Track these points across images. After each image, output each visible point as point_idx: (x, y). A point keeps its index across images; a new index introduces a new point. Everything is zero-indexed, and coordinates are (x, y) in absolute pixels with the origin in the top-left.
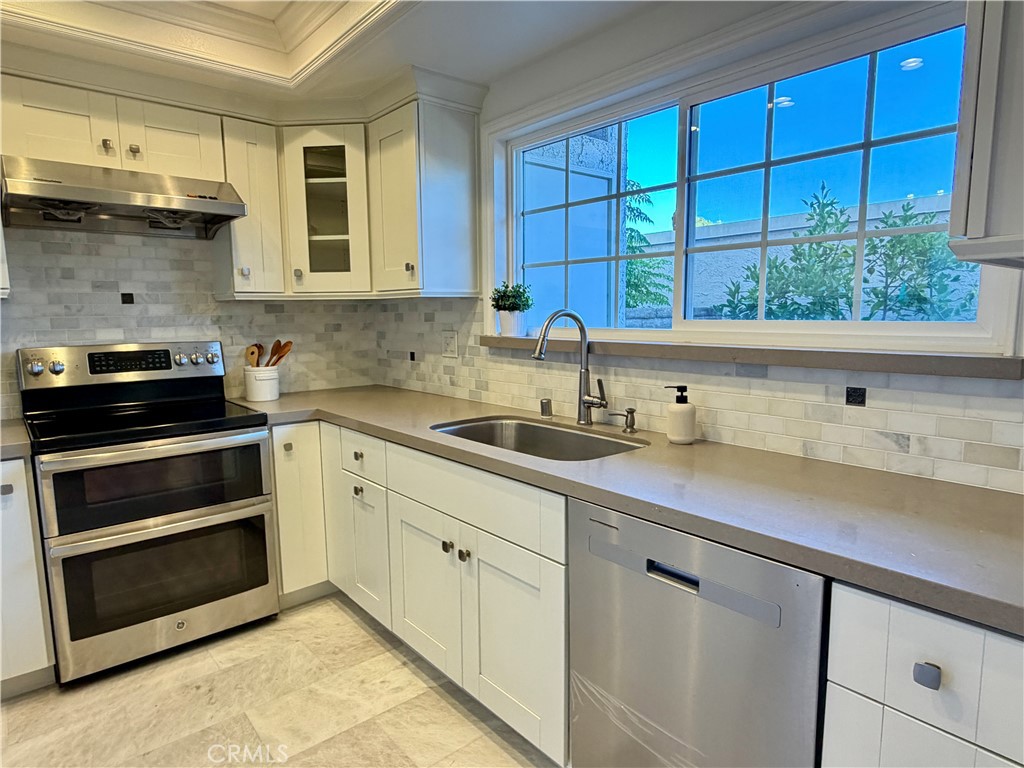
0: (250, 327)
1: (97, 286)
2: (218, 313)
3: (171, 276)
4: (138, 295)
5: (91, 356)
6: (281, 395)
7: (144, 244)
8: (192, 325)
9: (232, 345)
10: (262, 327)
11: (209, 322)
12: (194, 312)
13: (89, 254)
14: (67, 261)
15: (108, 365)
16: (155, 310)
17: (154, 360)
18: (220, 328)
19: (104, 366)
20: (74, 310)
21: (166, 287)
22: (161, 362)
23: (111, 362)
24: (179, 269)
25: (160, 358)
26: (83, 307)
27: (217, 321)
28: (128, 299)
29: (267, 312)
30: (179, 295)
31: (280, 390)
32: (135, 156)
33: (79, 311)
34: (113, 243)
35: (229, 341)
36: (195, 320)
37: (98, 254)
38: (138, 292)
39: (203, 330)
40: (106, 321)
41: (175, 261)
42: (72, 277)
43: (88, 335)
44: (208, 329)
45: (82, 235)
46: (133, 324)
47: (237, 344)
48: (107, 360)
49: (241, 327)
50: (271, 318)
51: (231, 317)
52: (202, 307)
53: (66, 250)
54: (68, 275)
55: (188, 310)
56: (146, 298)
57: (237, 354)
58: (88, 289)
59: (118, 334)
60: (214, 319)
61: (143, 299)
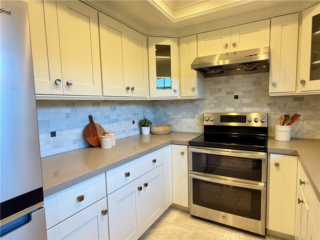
0: (284, 107)
1: (227, 93)
2: (270, 101)
3: (252, 88)
4: (240, 96)
5: (221, 116)
6: (292, 139)
7: (244, 77)
8: (258, 106)
9: (275, 114)
10: (290, 107)
11: (265, 105)
12: (260, 101)
13: (226, 83)
14: (220, 86)
15: (226, 120)
16: (245, 101)
17: (240, 119)
18: (270, 108)
19: (224, 120)
20: (220, 101)
21: (250, 92)
22: (242, 120)
23: (227, 119)
24: (255, 85)
25: (242, 118)
26: (223, 100)
27: (269, 105)
28: (236, 97)
29: (294, 100)
30: (254, 95)
31: (291, 136)
32: (235, 46)
33: (222, 102)
34: (233, 78)
35: (273, 113)
36: (260, 104)
37: (229, 83)
38: (240, 94)
39: (262, 108)
40: (229, 105)
41: (255, 82)
42: (221, 91)
43: (224, 109)
44: (265, 108)
45: (225, 77)
46: (237, 106)
47: (277, 114)
48: (226, 118)
49: (280, 107)
50: (296, 103)
51: (275, 103)
52: (263, 99)
53: (220, 83)
54: (220, 90)
55: (257, 101)
56: (242, 96)
57: (277, 119)
58: (225, 95)
59: (232, 109)
60: (268, 104)
61: (241, 97)
